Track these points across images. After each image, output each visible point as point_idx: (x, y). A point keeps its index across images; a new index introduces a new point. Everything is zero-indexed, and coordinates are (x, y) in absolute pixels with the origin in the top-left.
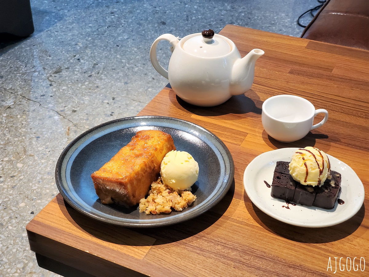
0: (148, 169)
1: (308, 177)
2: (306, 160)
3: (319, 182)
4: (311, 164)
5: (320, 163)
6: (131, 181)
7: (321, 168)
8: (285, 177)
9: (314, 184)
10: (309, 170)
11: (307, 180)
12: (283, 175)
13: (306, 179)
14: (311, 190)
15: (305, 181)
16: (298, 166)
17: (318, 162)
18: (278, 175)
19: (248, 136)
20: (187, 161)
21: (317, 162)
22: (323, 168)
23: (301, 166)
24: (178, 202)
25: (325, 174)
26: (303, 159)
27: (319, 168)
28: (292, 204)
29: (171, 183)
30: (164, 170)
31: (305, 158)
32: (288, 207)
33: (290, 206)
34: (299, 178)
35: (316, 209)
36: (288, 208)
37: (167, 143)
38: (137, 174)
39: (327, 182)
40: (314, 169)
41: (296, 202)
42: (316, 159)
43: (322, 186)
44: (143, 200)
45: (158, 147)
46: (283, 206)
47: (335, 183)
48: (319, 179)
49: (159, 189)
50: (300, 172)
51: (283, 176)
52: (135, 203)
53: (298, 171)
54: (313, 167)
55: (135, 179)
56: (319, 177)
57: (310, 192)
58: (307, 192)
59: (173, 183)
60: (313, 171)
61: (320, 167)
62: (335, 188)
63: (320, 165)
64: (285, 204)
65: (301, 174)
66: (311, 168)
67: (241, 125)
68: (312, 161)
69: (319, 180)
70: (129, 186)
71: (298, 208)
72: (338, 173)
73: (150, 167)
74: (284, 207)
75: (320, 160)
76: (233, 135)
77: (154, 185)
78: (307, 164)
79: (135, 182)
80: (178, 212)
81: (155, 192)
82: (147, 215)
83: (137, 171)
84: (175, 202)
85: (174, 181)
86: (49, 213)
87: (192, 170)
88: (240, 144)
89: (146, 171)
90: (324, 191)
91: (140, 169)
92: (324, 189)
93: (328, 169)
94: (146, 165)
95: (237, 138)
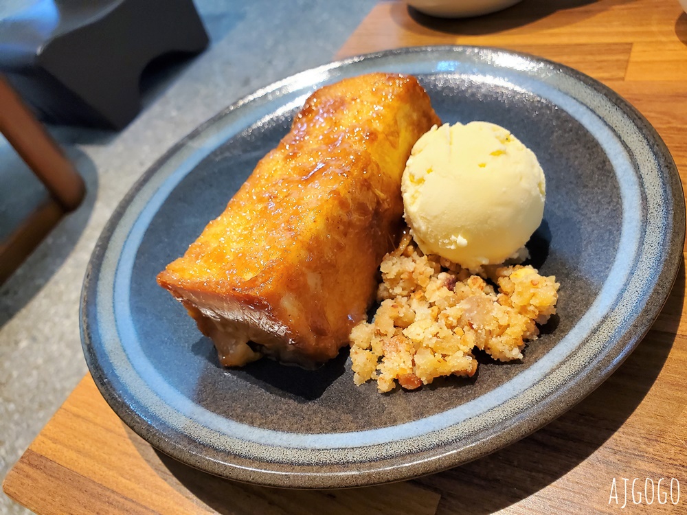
0: (355, 217)
6: (293, 282)
19: (636, 49)
20: (498, 153)
24: (500, 326)
29: (453, 247)
30: (416, 204)
37: (407, 108)
38: (315, 246)
44: (360, 333)
45: (377, 126)
49: (410, 280)
52: (333, 352)
55: (309, 267)
59: (460, 249)
67: (602, 29)
70: (289, 304)
73: (361, 208)
76: (590, 58)
77: (391, 267)
79: (312, 280)
80: (505, 363)
81: (398, 290)
82: (386, 394)
83: (309, 235)
84: (487, 328)
85: (462, 240)
86: (78, 416)
87: (524, 184)
88: (621, 74)
89: (349, 224)
91: (320, 225)
94: (343, 204)
95: (605, 64)
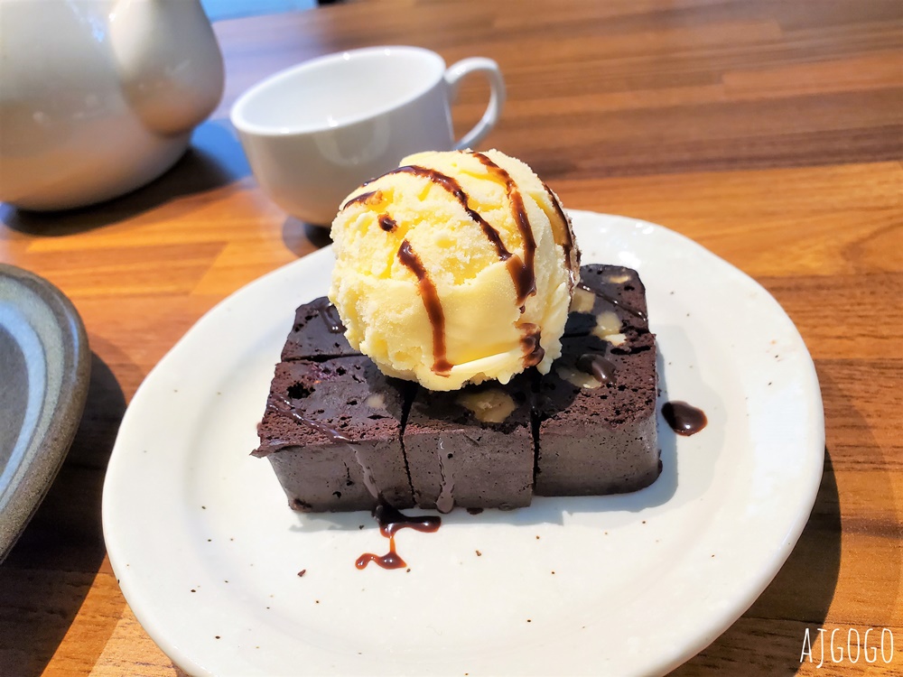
1: (452, 335)
2: (406, 226)
3: (532, 342)
4: (445, 243)
5: (502, 219)
7: (518, 251)
8: (341, 372)
9: (503, 365)
10: (445, 287)
11: (449, 357)
12: (328, 364)
13: (439, 347)
14: (495, 410)
15: (442, 366)
16: (370, 280)
17: (484, 216)
18: (297, 373)
19: (228, 249)
21: (476, 217)
22: (530, 246)
23: (386, 274)
25: (552, 284)
26: (387, 225)
27: (502, 252)
28: (416, 523)
31: (398, 216)
32: (392, 555)
33: (407, 539)
34: (399, 356)
35: (565, 514)
36: (392, 561)
39: (579, 330)
40: (470, 270)
41: (434, 507)
42: (463, 198)
43: (556, 364)
46: (363, 560)
47: (625, 323)
48: (526, 325)
50: (392, 316)
51: (326, 371)
53: (376, 314)
54: (459, 255)
56: (517, 316)
57: (494, 427)
58: (475, 433)
60: (471, 285)
61: (505, 242)
62: (635, 351)
63: (503, 233)
64: (372, 539)
65: (396, 326)
66: (452, 264)
67: (206, 224)
68: (442, 220)
69: (522, 333)
71: (458, 535)
72: (618, 270)
74: (372, 564)
75: (494, 199)
78: (418, 249)
88: (190, 287)
90: (577, 390)
92: (572, 377)
93: (560, 249)
